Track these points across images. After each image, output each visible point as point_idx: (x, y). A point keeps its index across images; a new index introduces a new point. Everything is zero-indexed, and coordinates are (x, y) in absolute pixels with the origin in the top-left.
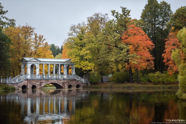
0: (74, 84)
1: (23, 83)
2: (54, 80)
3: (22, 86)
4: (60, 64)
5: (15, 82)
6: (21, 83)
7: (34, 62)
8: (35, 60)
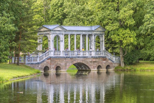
0: (104, 64)
1: (45, 63)
2: (81, 59)
3: (43, 68)
4: (87, 33)
5: (36, 62)
6: (43, 64)
7: (58, 32)
8: (59, 29)
